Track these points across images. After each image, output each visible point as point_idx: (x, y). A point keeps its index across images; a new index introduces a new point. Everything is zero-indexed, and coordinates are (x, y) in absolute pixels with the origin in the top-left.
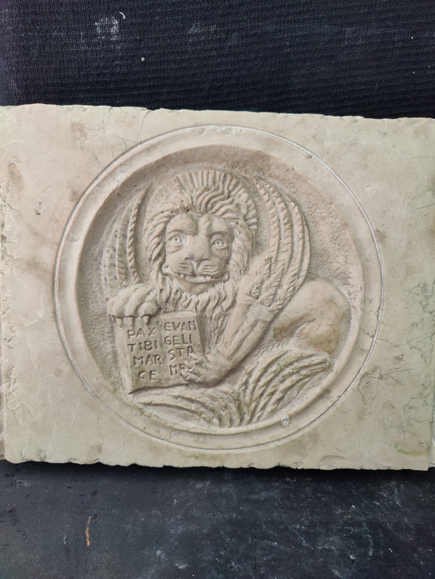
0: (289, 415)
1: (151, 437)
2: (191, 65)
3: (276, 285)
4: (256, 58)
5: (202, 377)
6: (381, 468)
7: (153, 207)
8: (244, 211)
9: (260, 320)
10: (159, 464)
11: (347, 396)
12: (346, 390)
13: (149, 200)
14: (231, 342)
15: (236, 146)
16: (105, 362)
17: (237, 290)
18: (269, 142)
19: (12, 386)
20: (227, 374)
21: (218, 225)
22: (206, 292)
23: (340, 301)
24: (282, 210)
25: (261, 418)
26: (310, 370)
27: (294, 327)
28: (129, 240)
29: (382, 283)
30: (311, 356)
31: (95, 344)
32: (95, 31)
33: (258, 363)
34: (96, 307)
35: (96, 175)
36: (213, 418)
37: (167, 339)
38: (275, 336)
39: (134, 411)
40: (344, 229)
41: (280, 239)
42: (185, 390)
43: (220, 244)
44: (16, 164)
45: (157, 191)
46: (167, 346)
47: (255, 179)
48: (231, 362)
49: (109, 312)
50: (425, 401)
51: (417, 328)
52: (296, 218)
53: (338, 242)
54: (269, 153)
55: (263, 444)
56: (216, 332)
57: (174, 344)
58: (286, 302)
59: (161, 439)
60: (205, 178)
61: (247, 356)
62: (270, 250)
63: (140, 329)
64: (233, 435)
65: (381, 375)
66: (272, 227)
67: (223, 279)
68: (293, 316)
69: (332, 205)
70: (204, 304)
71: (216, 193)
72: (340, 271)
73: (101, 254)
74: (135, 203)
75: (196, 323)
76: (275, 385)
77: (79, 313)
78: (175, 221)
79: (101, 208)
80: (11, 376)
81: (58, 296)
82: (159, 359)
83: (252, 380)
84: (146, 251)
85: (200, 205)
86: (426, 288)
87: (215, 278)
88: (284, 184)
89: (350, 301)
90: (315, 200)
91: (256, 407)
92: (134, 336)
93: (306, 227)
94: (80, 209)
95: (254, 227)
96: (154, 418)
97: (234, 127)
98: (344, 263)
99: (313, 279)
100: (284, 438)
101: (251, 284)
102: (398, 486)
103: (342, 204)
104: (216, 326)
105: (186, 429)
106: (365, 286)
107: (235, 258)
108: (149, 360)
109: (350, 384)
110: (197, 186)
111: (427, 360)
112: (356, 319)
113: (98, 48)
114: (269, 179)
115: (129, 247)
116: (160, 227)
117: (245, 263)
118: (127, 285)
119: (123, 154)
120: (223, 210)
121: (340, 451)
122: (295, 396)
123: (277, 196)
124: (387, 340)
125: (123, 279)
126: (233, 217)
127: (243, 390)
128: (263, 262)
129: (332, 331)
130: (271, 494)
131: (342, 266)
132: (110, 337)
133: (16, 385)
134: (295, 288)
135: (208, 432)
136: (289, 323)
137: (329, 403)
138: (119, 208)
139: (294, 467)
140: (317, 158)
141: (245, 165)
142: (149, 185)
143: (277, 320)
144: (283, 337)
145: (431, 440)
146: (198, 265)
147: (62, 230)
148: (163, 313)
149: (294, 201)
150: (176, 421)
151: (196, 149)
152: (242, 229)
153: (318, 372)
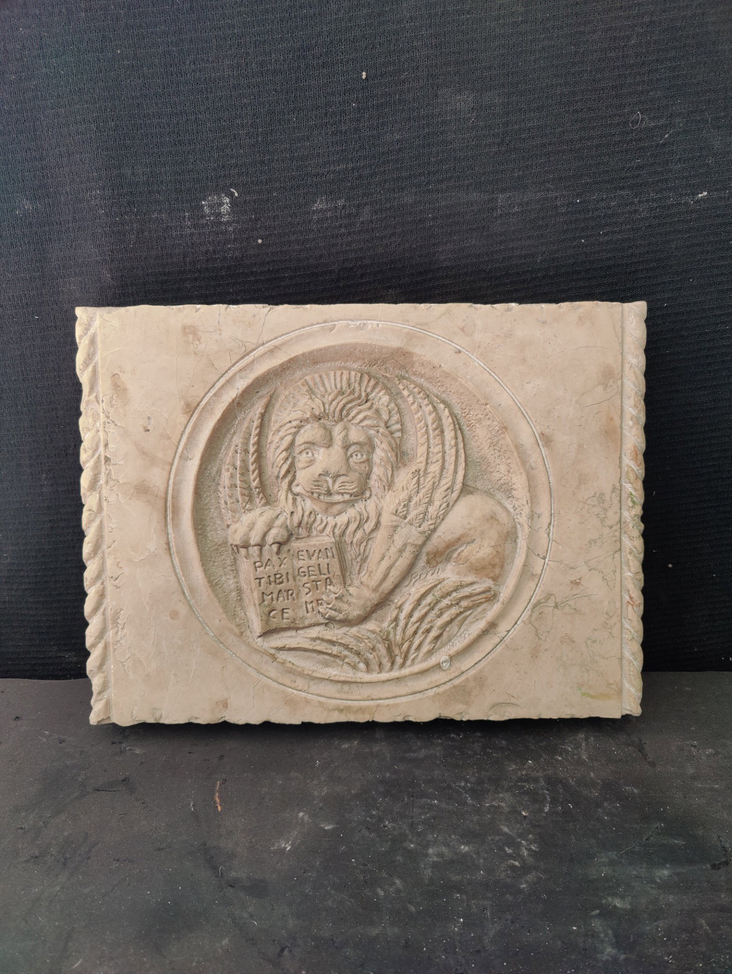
0: (450, 655)
1: (286, 688)
2: (317, 245)
3: (426, 502)
4: (393, 234)
5: (343, 613)
6: (563, 716)
7: (278, 415)
8: (385, 416)
9: (410, 543)
10: (296, 720)
11: (516, 631)
12: (516, 623)
13: (273, 408)
14: (376, 571)
15: (373, 344)
16: (229, 601)
17: (381, 509)
18: (410, 337)
19: (119, 633)
20: (373, 609)
21: (355, 435)
22: (344, 513)
23: (503, 517)
24: (430, 414)
25: (416, 661)
26: (472, 601)
27: (450, 550)
28: (252, 456)
29: (551, 494)
30: (472, 584)
31: (216, 579)
32: (203, 211)
33: (410, 594)
34: (215, 536)
35: (212, 383)
36: (359, 662)
37: (301, 570)
38: (428, 562)
39: (266, 658)
40: (503, 433)
41: (429, 447)
42: (324, 630)
43: (359, 456)
44: (121, 374)
45: (282, 397)
46: (301, 578)
47: (397, 378)
48: (377, 595)
49: (230, 541)
50: (610, 633)
51: (595, 546)
52: (447, 422)
53: (498, 448)
54: (411, 349)
55: (420, 692)
56: (359, 559)
57: (309, 576)
58: (439, 521)
59: (297, 690)
60: (338, 380)
61: (396, 586)
62: (418, 461)
63: (269, 559)
64: (384, 682)
65: (556, 604)
66: (419, 434)
67: (364, 496)
68: (449, 537)
69: (488, 406)
70: (343, 527)
71: (352, 397)
72: (502, 481)
73: (219, 473)
74: (258, 412)
75: (334, 550)
76: (431, 620)
77: (197, 543)
78: (305, 431)
79: (219, 420)
80: (119, 621)
81: (171, 525)
82: (291, 595)
83: (402, 616)
84: (273, 467)
85: (334, 412)
86: (603, 499)
87: (355, 496)
88: (431, 382)
89: (515, 517)
90: (468, 400)
91: (410, 647)
92: (262, 568)
93: (459, 432)
94: (195, 422)
95: (398, 434)
96: (288, 665)
97: (369, 322)
98: (506, 473)
99: (471, 493)
100: (444, 684)
101: (397, 501)
102: (586, 739)
103: (499, 404)
104: (358, 553)
105: (327, 677)
106: (531, 499)
107: (377, 471)
108: (280, 596)
109: (519, 616)
110: (329, 389)
111: (609, 583)
112: (523, 538)
113: (206, 230)
114: (413, 378)
115: (252, 464)
116: (289, 439)
117: (390, 478)
118: (251, 508)
119: (243, 358)
120: (360, 416)
121: (512, 696)
122: (455, 633)
123: (423, 397)
124: (561, 562)
125: (247, 501)
126: (372, 425)
127: (393, 628)
128: (410, 475)
129: (495, 553)
130: (432, 752)
131: (505, 475)
132: (233, 570)
133: (125, 631)
134: (448, 504)
135: (353, 680)
136: (445, 545)
137: (497, 640)
138: (239, 418)
139: (458, 718)
140: (467, 353)
141: (384, 362)
142: (273, 391)
143: (429, 543)
144: (438, 563)
145: (621, 680)
146: (334, 482)
147: (175, 448)
148: (295, 540)
149: (444, 402)
150: (315, 668)
151: (326, 349)
152: (383, 438)
153: (481, 603)
